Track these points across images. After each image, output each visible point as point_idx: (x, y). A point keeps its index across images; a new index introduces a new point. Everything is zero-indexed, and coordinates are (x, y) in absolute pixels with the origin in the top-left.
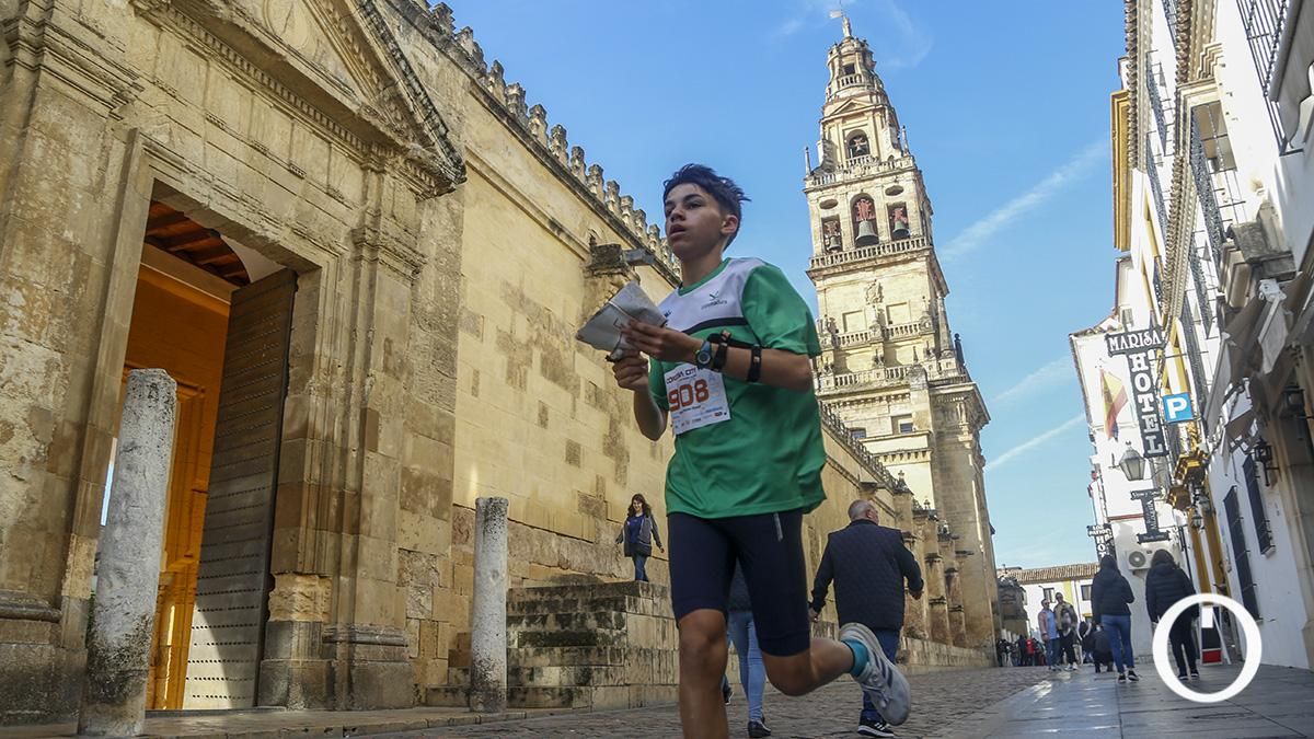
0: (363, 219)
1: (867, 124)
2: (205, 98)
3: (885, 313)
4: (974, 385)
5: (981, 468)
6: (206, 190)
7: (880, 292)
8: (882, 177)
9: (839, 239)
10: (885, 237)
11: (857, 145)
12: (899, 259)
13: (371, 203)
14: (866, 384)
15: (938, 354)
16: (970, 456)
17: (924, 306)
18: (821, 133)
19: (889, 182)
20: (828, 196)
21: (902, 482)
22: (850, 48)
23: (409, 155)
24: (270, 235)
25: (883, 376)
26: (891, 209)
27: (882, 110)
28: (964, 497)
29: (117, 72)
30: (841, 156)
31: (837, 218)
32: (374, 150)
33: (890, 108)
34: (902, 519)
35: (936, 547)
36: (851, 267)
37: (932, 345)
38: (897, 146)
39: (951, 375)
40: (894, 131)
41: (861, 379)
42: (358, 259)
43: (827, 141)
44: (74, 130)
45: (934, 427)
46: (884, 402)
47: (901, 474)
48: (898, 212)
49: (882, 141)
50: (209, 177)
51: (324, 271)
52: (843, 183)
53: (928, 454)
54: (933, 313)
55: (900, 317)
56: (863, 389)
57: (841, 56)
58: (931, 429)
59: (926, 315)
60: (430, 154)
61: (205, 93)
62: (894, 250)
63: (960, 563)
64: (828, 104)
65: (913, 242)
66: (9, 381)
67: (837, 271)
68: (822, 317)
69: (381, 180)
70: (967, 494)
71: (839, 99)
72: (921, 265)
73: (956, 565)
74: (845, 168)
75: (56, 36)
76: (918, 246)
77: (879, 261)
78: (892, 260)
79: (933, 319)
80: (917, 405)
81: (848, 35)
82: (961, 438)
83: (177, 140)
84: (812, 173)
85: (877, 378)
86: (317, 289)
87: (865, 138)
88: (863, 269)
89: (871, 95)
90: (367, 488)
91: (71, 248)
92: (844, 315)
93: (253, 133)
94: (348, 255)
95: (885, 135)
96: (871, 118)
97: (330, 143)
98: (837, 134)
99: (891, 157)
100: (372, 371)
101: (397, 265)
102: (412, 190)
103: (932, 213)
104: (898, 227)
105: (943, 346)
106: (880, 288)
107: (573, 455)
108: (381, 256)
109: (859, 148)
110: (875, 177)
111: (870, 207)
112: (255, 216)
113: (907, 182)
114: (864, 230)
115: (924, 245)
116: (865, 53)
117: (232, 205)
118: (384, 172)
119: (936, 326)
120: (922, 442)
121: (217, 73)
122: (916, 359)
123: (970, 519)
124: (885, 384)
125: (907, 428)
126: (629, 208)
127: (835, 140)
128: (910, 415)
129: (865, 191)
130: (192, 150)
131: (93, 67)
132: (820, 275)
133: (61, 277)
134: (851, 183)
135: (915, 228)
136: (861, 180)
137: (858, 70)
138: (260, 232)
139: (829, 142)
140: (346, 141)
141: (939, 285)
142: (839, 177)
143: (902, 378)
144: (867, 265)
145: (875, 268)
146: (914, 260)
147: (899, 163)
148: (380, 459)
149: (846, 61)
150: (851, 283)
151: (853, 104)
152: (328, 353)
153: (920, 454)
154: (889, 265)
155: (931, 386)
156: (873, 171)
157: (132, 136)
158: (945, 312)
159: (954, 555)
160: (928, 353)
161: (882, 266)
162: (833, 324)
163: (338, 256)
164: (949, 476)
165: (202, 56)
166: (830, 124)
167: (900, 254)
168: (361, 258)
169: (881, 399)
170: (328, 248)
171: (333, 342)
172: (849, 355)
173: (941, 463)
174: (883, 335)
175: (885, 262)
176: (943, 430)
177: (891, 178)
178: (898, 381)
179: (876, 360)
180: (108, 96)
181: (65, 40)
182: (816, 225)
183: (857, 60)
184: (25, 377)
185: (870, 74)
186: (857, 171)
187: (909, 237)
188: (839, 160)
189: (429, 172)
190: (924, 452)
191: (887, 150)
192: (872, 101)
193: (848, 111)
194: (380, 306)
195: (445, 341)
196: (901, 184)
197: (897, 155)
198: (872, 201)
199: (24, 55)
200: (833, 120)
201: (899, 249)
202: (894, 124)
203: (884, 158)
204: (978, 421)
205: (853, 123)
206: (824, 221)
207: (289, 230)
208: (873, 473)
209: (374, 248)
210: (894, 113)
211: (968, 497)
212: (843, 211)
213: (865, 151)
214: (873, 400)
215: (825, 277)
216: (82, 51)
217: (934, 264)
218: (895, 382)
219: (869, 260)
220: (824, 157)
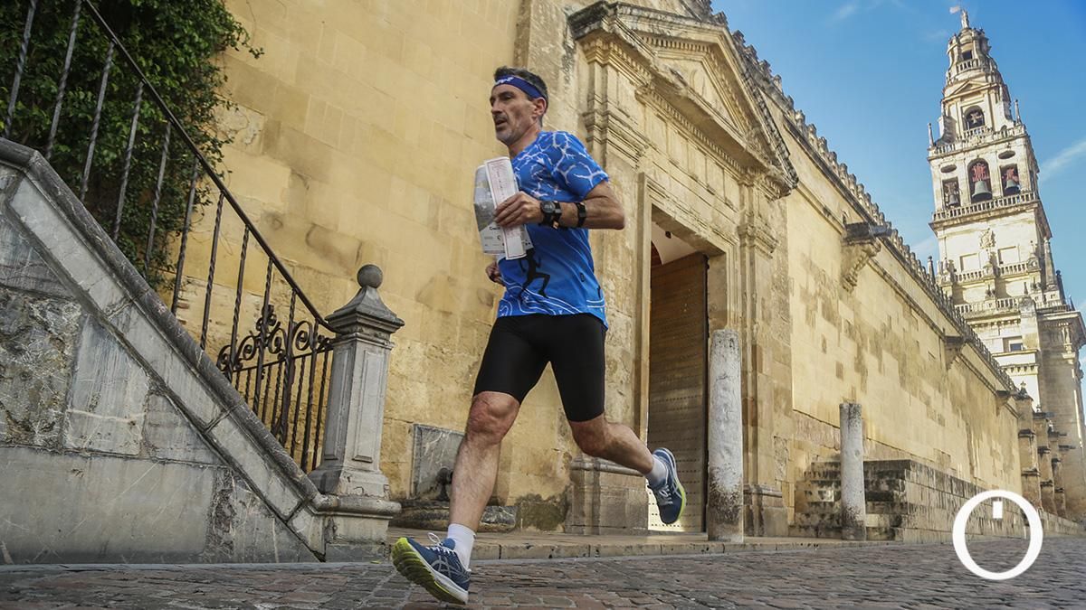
0: (743, 219)
1: (982, 101)
2: (667, 148)
3: (997, 255)
4: (1079, 313)
5: (1079, 380)
6: (674, 208)
7: (992, 238)
8: (996, 144)
9: (957, 197)
10: (997, 193)
11: (974, 119)
12: (1010, 211)
13: (746, 207)
14: (980, 312)
15: (1044, 287)
16: (1073, 371)
17: (1032, 249)
18: (942, 111)
19: (1002, 148)
20: (948, 162)
21: (1024, 391)
22: (968, 37)
23: (769, 173)
24: (703, 235)
25: (994, 305)
26: (1004, 171)
27: (997, 88)
28: (1066, 402)
29: (640, 139)
30: (959, 128)
31: (955, 180)
32: (749, 171)
33: (1003, 86)
34: (1023, 419)
35: (1046, 442)
36: (968, 219)
37: (1039, 280)
38: (1009, 117)
39: (1054, 305)
40: (1007, 105)
41: (975, 309)
42: (743, 245)
43: (948, 118)
44: (623, 178)
45: (1041, 347)
46: (995, 326)
47: (1023, 384)
48: (1010, 173)
49: (996, 114)
50: (675, 200)
51: (728, 254)
52: (962, 151)
53: (1036, 369)
54: (1039, 253)
55: (1009, 259)
56: (976, 316)
57: (960, 45)
58: (1039, 349)
59: (1033, 256)
60: (780, 172)
61: (667, 145)
62: (1006, 204)
63: (1063, 455)
64: (949, 86)
65: (1023, 197)
66: (613, 336)
67: (955, 222)
68: (942, 260)
69: (750, 192)
70: (1069, 401)
71: (957, 82)
72: (1030, 215)
73: (1059, 456)
74: (963, 139)
75: (614, 120)
76: (1028, 200)
77: (992, 214)
78: (1004, 212)
79: (1040, 259)
80: (1028, 329)
81: (966, 26)
82: (1065, 356)
83: (658, 177)
84: (935, 144)
85: (990, 307)
86: (724, 268)
87: (980, 112)
88: (978, 221)
89: (987, 76)
90: (760, 397)
91: (629, 253)
92: (961, 258)
93: (690, 168)
94: (739, 244)
95: (999, 109)
96: (986, 96)
97: (723, 169)
98: (956, 111)
99: (1004, 127)
100: (757, 320)
101: (763, 249)
102: (766, 196)
103: (1038, 171)
104: (1009, 184)
105: (1048, 281)
106: (993, 235)
107: (840, 374)
108: (756, 243)
109: (975, 122)
110: (990, 144)
111: (984, 170)
112: (696, 222)
113: (1019, 148)
114: (979, 188)
115: (1032, 198)
116: (981, 39)
117: (685, 216)
118: (753, 185)
119: (1043, 265)
120: (1031, 359)
121: (672, 130)
122: (1026, 292)
123: (1071, 420)
124: (996, 312)
125: (1016, 348)
126: (862, 192)
127: (954, 115)
128: (1020, 337)
129: (980, 157)
130: (664, 181)
131: (629, 138)
132: (940, 226)
133: (627, 271)
134: (968, 151)
135: (1024, 184)
136: (976, 148)
137: (975, 56)
138: (698, 233)
139: (949, 117)
140: (733, 166)
141: (1044, 231)
142: (958, 146)
143: (1011, 308)
144: (981, 217)
145: (988, 219)
146: (1024, 211)
147: (1011, 131)
148: (765, 378)
149: (964, 49)
150: (968, 231)
151: (971, 85)
152: (733, 308)
153: (1029, 368)
154: (1001, 216)
155: (1039, 313)
156: (989, 139)
157: (641, 177)
158: (1050, 254)
159: (1058, 448)
160: (1035, 287)
161: (995, 217)
162: (951, 265)
163: (734, 245)
164: (1053, 386)
165: (663, 120)
166: (950, 103)
167: (1011, 207)
168: (745, 245)
169: (992, 324)
170: (729, 240)
171: (736, 302)
172: (965, 289)
173: (1046, 375)
174: (995, 273)
175: (997, 214)
176: (1049, 349)
177: (1004, 144)
178: (1008, 311)
179: (989, 293)
180: (634, 154)
181: (618, 123)
182: (938, 186)
183: (974, 46)
184: (619, 333)
185: (986, 58)
186: (974, 141)
187: (1019, 192)
188: (958, 132)
189: (778, 184)
190: (1032, 367)
191: (1001, 121)
192: (987, 81)
193: (967, 90)
194: (758, 277)
195: (784, 297)
196: (1012, 149)
197: (1010, 125)
198: (986, 164)
199: (596, 134)
200: (952, 100)
201: (1010, 203)
202: (1007, 99)
203: (998, 129)
204: (1079, 342)
205: (969, 102)
206: (945, 182)
207: (710, 230)
208: (1004, 383)
209: (752, 238)
210: (1007, 89)
211: (1070, 404)
212: (961, 174)
213: (981, 123)
214: (986, 325)
215: (945, 227)
216: (624, 128)
217: (1041, 214)
218: (1005, 310)
219: (983, 213)
220: (945, 130)
